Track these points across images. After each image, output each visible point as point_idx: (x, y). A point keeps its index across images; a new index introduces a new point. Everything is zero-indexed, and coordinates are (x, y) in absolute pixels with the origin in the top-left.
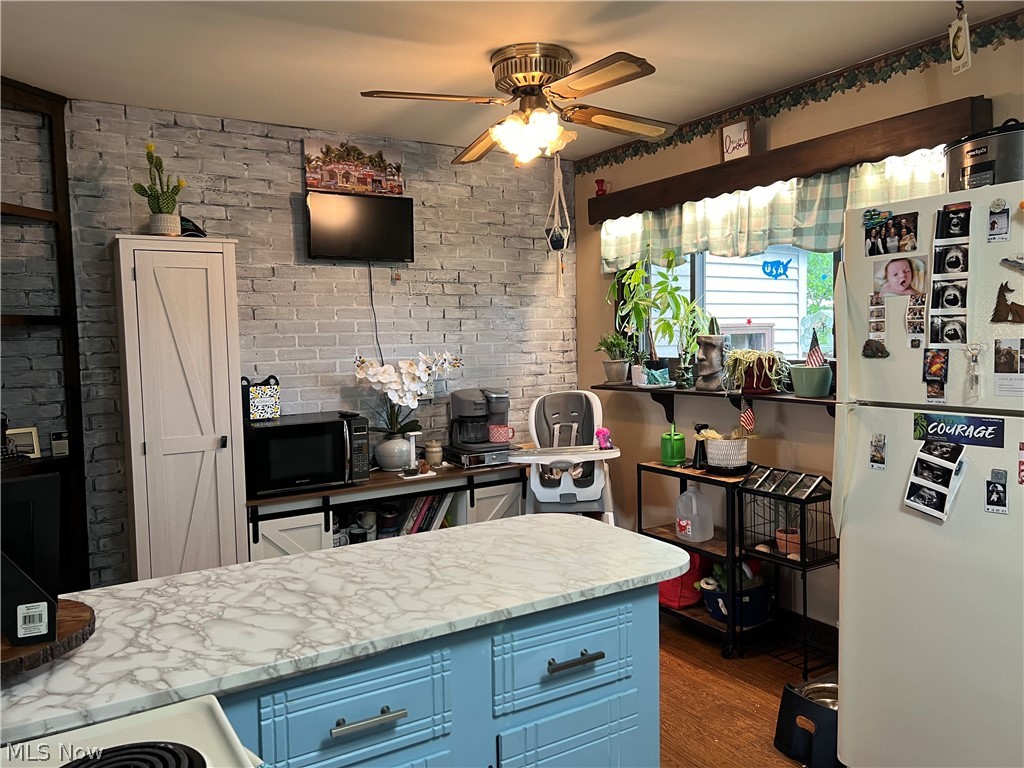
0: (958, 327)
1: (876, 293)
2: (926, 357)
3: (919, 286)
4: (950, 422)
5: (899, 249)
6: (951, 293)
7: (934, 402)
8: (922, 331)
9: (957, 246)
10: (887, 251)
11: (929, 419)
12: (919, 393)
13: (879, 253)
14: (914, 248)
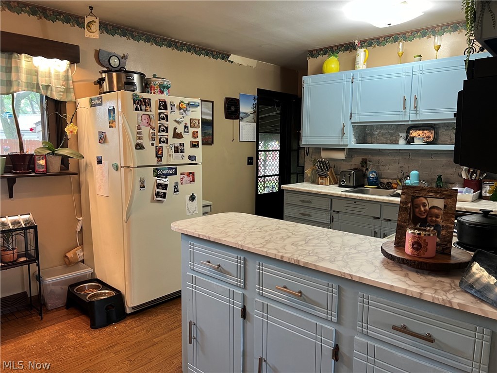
0: (165, 139)
1: (139, 125)
2: (156, 149)
3: (153, 125)
4: (163, 170)
5: (146, 111)
6: (162, 128)
7: (159, 164)
8: (155, 140)
9: (163, 113)
10: (141, 110)
11: (158, 170)
12: (154, 161)
13: (139, 110)
14: (151, 111)
